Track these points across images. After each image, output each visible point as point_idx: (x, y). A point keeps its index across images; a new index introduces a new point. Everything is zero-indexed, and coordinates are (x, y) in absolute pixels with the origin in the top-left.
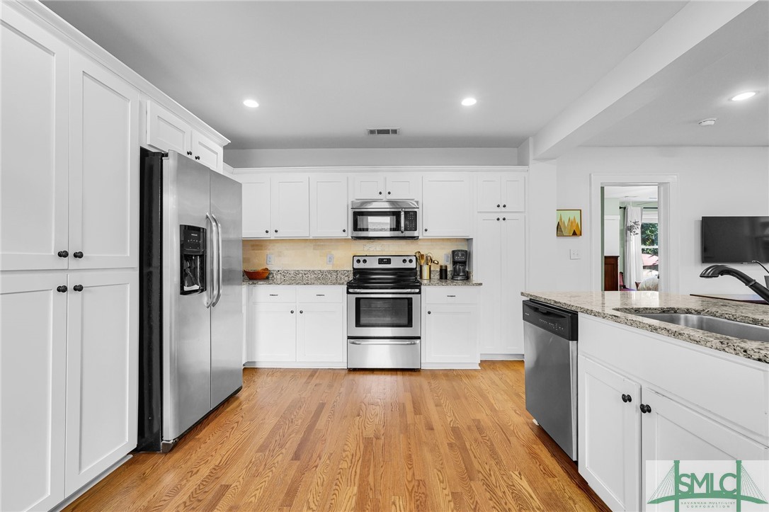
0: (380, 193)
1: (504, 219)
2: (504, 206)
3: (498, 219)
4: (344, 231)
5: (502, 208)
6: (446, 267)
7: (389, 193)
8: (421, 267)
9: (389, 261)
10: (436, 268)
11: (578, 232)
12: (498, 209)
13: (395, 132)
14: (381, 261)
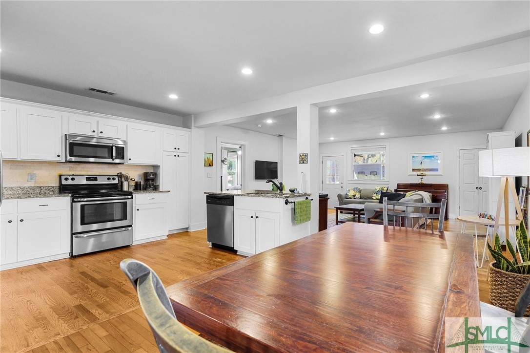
0: (94, 132)
1: (178, 156)
2: (179, 149)
3: (175, 156)
4: (59, 156)
5: (177, 150)
6: (140, 182)
7: (101, 132)
8: (122, 183)
9: (96, 179)
10: (133, 183)
11: (211, 165)
12: (175, 150)
13: (111, 94)
14: (88, 179)
